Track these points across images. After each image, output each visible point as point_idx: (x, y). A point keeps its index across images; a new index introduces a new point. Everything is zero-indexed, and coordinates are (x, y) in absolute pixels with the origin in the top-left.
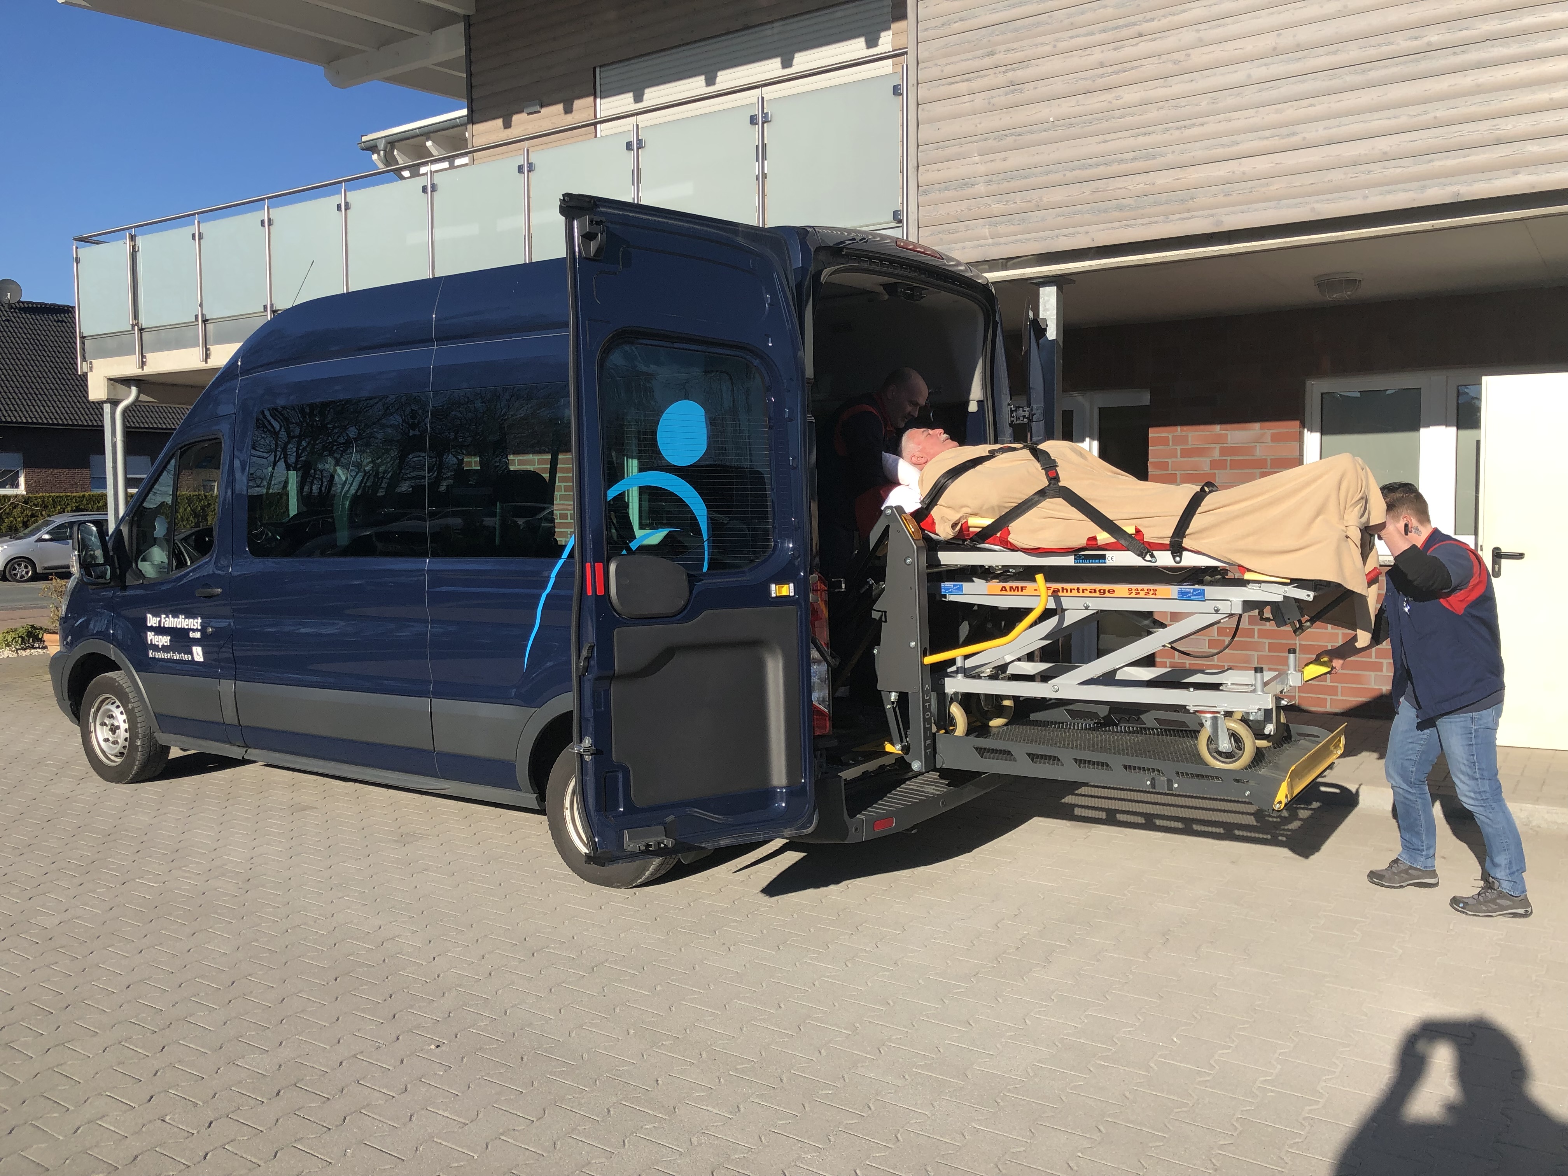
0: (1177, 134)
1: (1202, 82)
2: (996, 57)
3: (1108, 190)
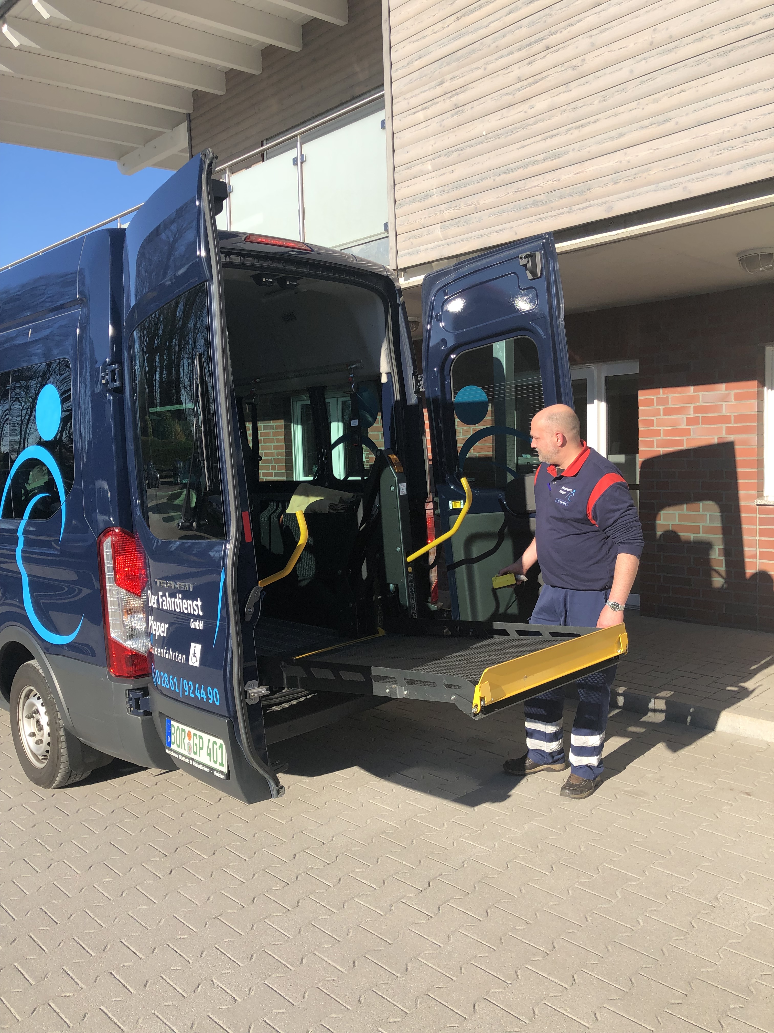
0: (576, 134)
1: (596, 83)
2: (444, 85)
3: (526, 189)
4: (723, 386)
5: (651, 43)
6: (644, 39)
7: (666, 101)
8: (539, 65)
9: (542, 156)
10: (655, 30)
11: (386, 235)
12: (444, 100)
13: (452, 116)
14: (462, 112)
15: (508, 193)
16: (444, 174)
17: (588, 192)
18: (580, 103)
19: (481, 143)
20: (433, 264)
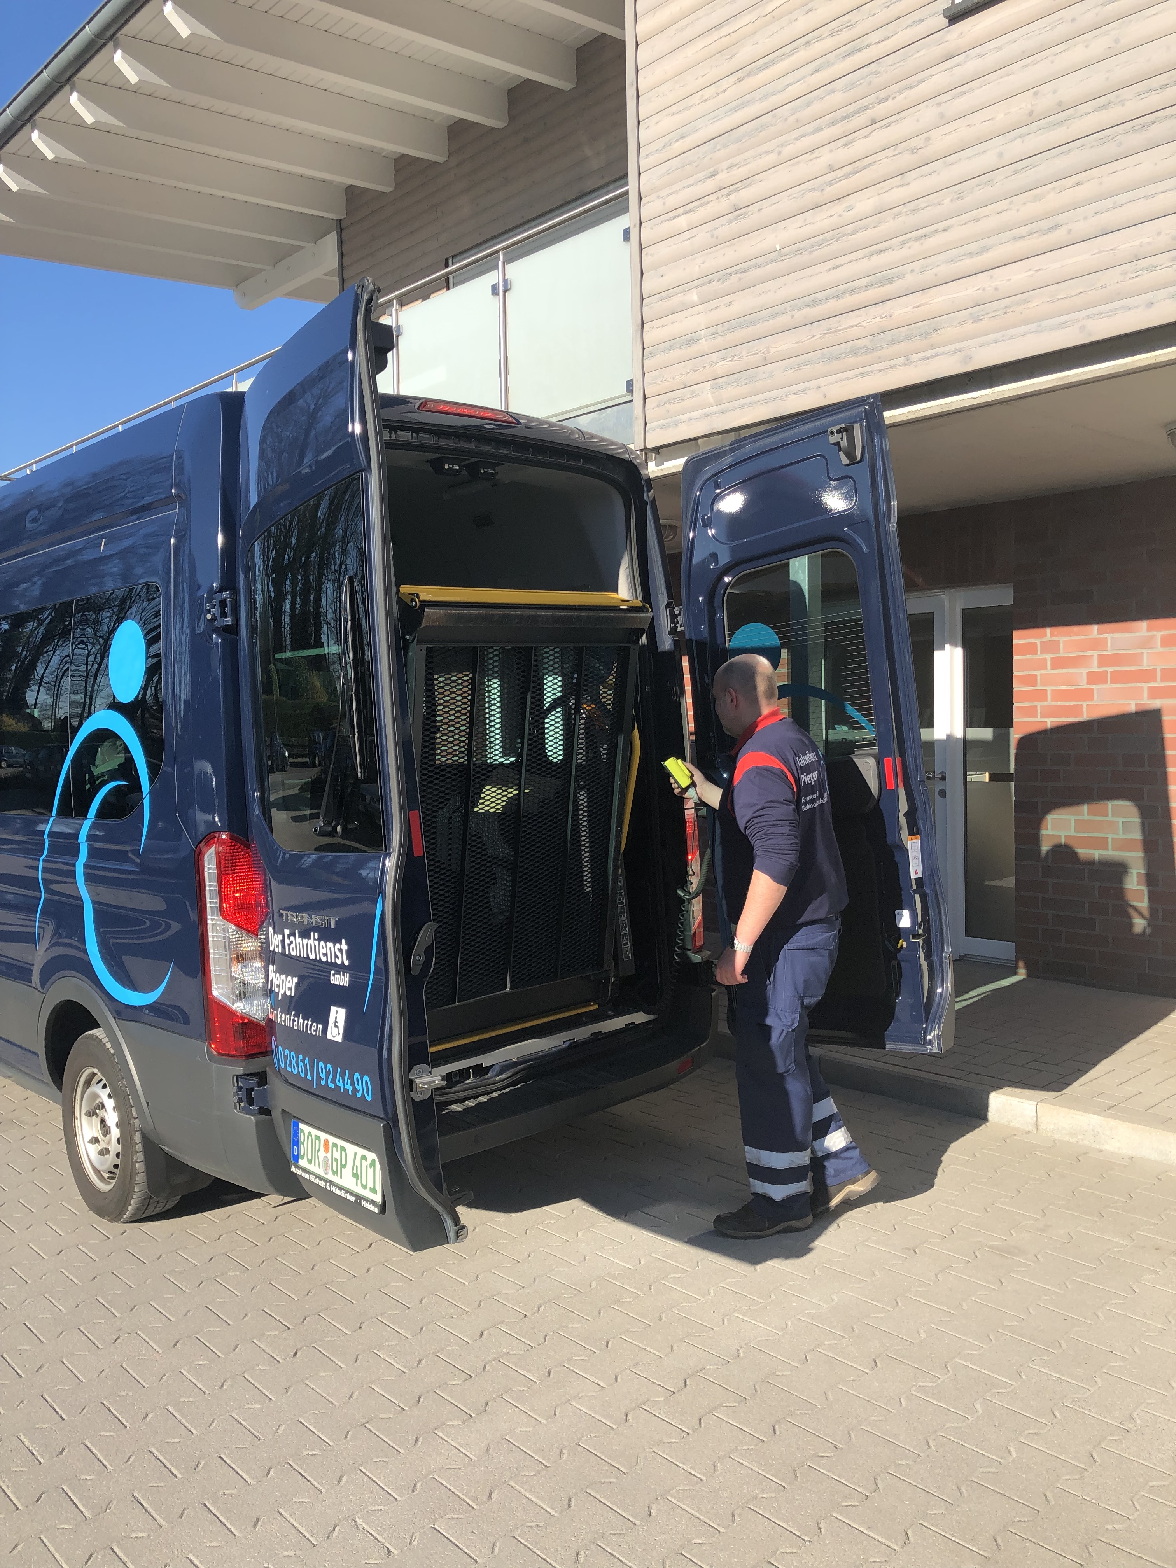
0: (916, 248)
1: (946, 174)
2: (719, 177)
3: (841, 330)
4: (1144, 624)
5: (1031, 114)
6: (1019, 107)
7: (1052, 199)
8: (861, 146)
9: (865, 281)
10: (1035, 94)
11: (629, 398)
12: (718, 198)
13: (730, 222)
14: (745, 215)
15: (814, 336)
16: (716, 308)
17: (934, 335)
18: (922, 203)
19: (772, 261)
20: (700, 441)
